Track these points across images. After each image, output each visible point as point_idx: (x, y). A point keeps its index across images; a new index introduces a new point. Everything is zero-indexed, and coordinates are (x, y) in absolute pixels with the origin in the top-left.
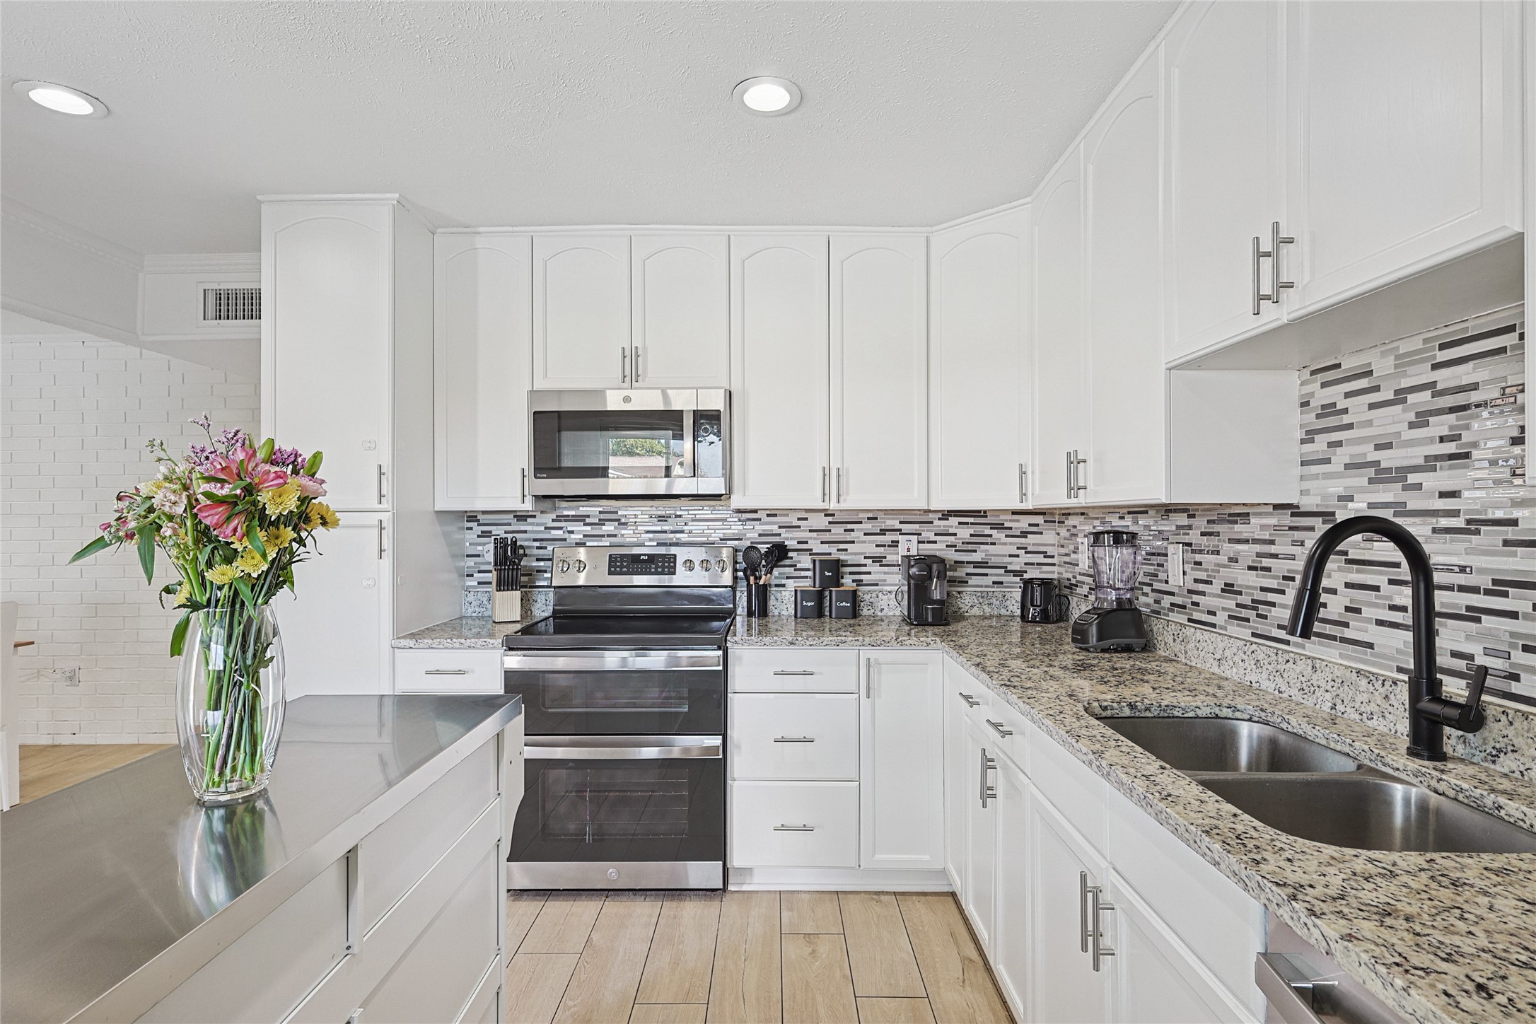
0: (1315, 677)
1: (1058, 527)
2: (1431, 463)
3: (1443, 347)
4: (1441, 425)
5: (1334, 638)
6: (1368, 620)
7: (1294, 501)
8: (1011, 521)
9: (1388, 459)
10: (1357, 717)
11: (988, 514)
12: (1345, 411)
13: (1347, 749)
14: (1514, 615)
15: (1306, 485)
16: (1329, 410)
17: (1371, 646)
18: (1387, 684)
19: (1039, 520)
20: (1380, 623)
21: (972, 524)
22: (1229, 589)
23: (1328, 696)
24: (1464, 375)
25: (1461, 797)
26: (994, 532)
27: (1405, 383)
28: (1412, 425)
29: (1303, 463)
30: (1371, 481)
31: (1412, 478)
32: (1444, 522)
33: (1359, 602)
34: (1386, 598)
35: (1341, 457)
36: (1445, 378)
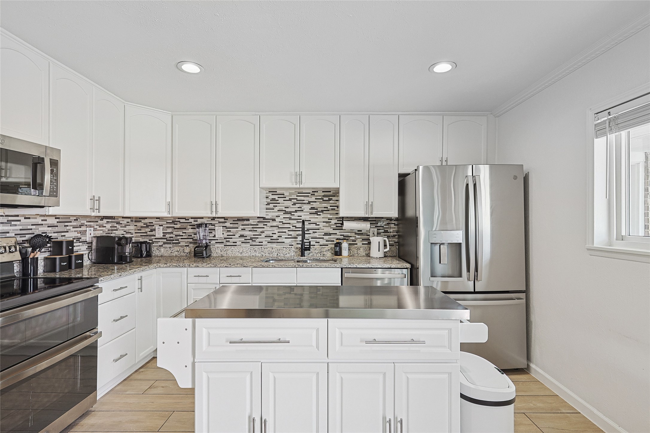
0: (273, 250)
1: (135, 223)
2: (296, 211)
3: (298, 193)
4: (298, 205)
5: (275, 242)
6: (283, 238)
7: (264, 217)
8: (122, 221)
9: (287, 210)
10: (283, 255)
11: (115, 218)
12: (278, 200)
13: (293, 259)
14: (310, 234)
15: (267, 213)
16: (273, 199)
17: (284, 242)
18: (290, 248)
19: (129, 220)
20: (286, 238)
21: (111, 222)
22: (242, 236)
23: (276, 253)
24: (302, 198)
25: (314, 259)
26: (117, 225)
27: (291, 198)
28: (292, 205)
29: (266, 209)
30: (284, 213)
31: (293, 213)
32: (299, 221)
33: (281, 235)
34: (288, 233)
35: (276, 209)
36: (299, 198)
